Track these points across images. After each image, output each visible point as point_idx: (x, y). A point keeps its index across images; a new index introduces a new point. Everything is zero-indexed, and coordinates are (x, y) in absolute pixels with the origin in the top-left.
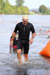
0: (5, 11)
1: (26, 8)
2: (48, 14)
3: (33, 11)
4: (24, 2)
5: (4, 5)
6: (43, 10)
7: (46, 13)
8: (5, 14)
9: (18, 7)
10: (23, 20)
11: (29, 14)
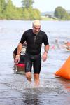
0: (7, 15)
1: (37, 10)
2: (67, 19)
3: (46, 15)
4: (33, 2)
5: (5, 7)
6: (59, 14)
7: (64, 18)
8: (7, 19)
9: (26, 10)
10: (34, 26)
11: (40, 19)
